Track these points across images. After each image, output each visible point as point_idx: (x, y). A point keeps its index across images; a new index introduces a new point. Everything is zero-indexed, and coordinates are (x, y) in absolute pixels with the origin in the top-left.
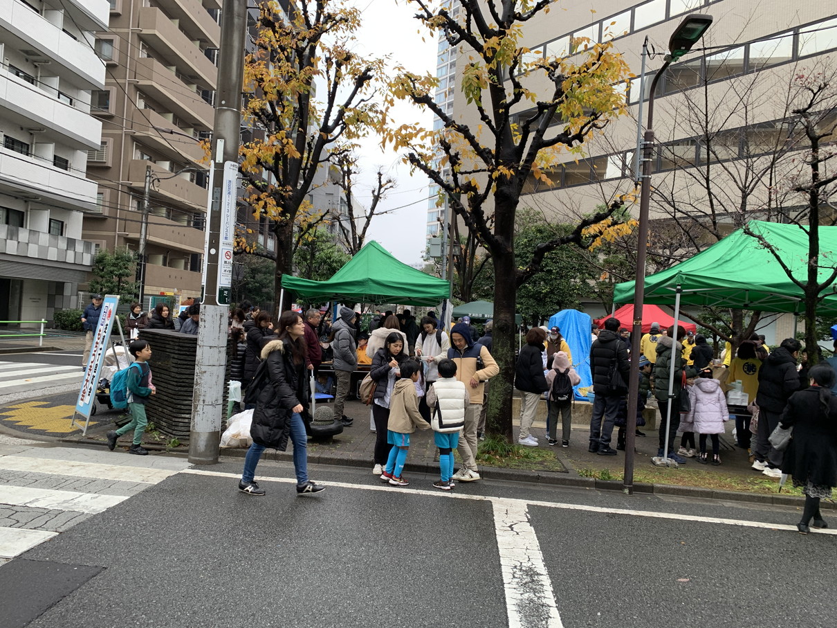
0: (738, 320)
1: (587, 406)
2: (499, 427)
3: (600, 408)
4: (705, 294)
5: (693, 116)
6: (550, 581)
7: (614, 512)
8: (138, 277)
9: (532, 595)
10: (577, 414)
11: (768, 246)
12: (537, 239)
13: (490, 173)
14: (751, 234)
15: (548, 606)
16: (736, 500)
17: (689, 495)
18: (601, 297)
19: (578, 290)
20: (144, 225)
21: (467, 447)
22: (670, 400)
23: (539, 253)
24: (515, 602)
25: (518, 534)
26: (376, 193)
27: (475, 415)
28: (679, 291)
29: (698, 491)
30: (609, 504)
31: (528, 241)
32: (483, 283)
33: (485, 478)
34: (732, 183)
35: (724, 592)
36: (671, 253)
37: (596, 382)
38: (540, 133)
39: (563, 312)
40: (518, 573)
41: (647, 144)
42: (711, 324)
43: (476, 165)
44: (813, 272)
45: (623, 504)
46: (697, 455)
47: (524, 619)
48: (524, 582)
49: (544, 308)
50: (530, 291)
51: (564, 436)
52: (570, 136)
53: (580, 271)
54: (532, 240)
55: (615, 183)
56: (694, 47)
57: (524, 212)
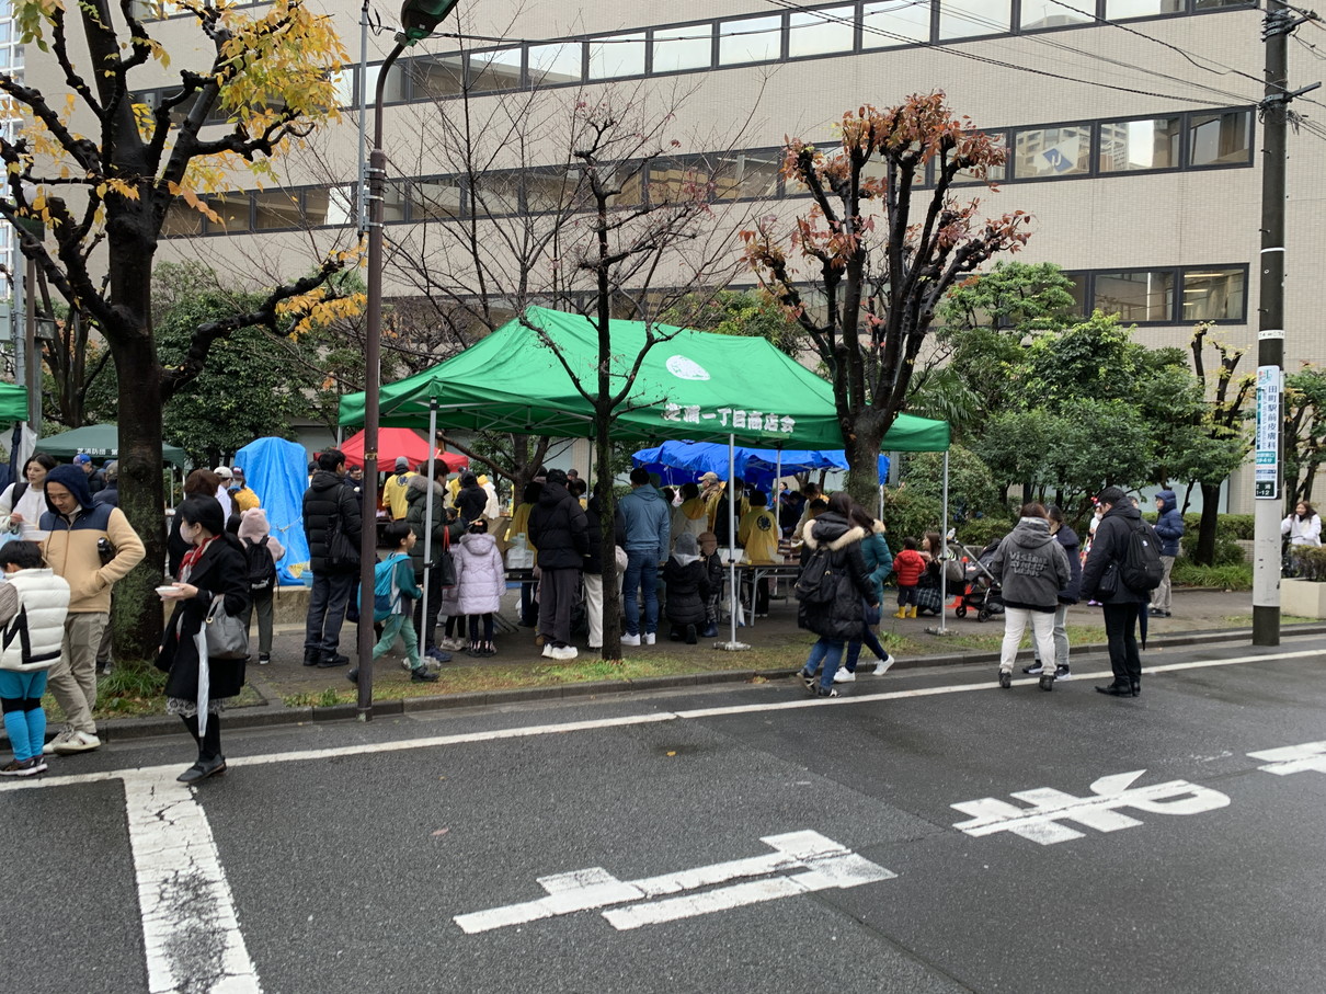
0: (521, 449)
1: (302, 593)
2: (139, 648)
3: (321, 595)
4: (475, 411)
5: (450, 140)
6: (228, 889)
7: (342, 754)
9: (195, 921)
10: (285, 608)
11: (551, 345)
12: (210, 316)
13: (91, 187)
14: (530, 326)
15: (224, 930)
16: (519, 700)
17: (454, 706)
18: (326, 417)
19: (286, 404)
21: (76, 692)
22: (427, 571)
23: (203, 340)
24: (162, 941)
25: (172, 823)
27: (92, 633)
28: (434, 407)
29: (466, 699)
30: (335, 743)
31: (192, 319)
32: (108, 391)
33: (111, 741)
34: (506, 249)
35: (495, 835)
36: (430, 350)
37: (314, 555)
38: (191, 129)
39: (261, 441)
40: (170, 890)
41: (374, 173)
42: (489, 456)
43: (66, 170)
44: (604, 381)
45: (357, 738)
46: (468, 646)
47: (178, 965)
48: (180, 902)
49: (227, 436)
50: (199, 407)
51: (261, 647)
52: (247, 142)
53: (287, 373)
54: (198, 318)
55: (334, 233)
56: (439, 28)
57: (183, 268)
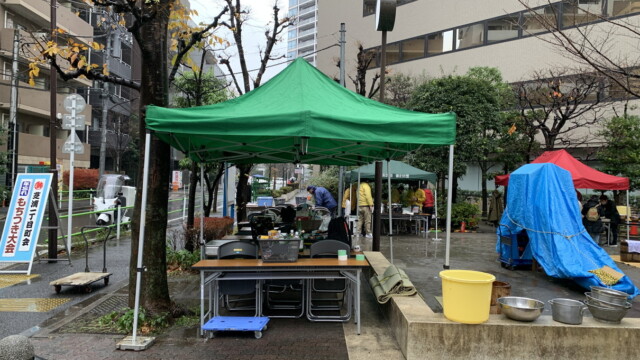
8: (10, 146)
20: (14, 89)
26: (271, 35)
